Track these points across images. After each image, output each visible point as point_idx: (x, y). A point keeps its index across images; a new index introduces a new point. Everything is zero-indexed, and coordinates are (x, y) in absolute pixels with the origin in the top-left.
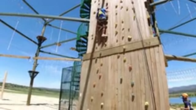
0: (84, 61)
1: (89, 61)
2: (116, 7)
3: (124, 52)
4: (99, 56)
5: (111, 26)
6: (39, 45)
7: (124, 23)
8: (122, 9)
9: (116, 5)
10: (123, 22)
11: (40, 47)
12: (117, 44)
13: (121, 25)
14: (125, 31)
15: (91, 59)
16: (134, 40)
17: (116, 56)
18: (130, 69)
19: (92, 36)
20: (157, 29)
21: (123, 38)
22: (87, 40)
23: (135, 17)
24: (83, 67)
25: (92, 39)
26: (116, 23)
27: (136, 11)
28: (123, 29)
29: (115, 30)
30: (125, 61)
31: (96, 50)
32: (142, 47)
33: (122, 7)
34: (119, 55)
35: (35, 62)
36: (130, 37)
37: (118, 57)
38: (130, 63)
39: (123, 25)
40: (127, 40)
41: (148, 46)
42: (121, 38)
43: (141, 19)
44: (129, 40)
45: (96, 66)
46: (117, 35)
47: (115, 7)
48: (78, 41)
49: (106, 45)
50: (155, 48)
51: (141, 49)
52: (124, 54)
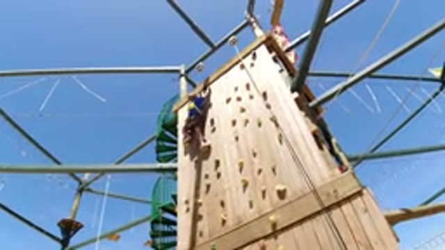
2: (234, 123)
3: (275, 232)
5: (230, 170)
6: (65, 243)
7: (258, 156)
8: (248, 125)
9: (232, 119)
10: (255, 155)
12: (251, 214)
13: (252, 163)
14: (264, 177)
16: (295, 193)
17: (256, 246)
19: (187, 202)
20: (342, 155)
21: (264, 193)
22: (175, 214)
23: (280, 137)
25: (188, 210)
26: (241, 160)
27: (280, 122)
28: (260, 171)
29: (240, 177)
31: (200, 240)
32: (319, 208)
33: (247, 121)
34: (262, 242)
36: (280, 187)
39: (256, 160)
40: (276, 197)
41: (334, 201)
42: (260, 194)
43: (299, 138)
44: (282, 194)
46: (248, 190)
47: (230, 124)
48: (155, 222)
49: (224, 222)
50: (354, 202)
51: (318, 213)
52: (276, 238)
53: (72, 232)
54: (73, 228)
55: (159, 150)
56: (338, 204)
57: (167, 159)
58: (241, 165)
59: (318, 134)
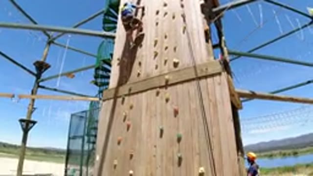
0: (104, 101)
1: (112, 101)
2: (157, 13)
3: (167, 85)
4: (127, 92)
5: (148, 43)
6: (38, 76)
7: (168, 38)
8: (166, 16)
9: (157, 9)
10: (166, 37)
11: (39, 80)
12: (156, 73)
13: (163, 42)
14: (168, 53)
15: (116, 97)
16: (183, 65)
17: (155, 91)
18: (176, 113)
19: (119, 59)
21: (166, 62)
22: (110, 65)
23: (185, 28)
24: (103, 109)
25: (119, 64)
26: (156, 39)
27: (187, 19)
28: (166, 48)
29: (154, 50)
30: (167, 100)
32: (194, 77)
33: (166, 14)
34: (158, 89)
35: (30, 105)
36: (176, 60)
37: (158, 94)
38: (175, 103)
39: (166, 41)
40: (172, 66)
41: (204, 74)
42: (163, 62)
43: (195, 32)
44: (176, 65)
45: (122, 109)
46: (157, 58)
47: (155, 13)
48: (97, 69)
49: (139, 74)
50: (215, 78)
51: (193, 79)
52: (166, 88)
53: (43, 70)
54: (44, 67)
55: (105, 22)
56: (206, 77)
57: (110, 29)
58: (156, 42)
59: (208, 32)
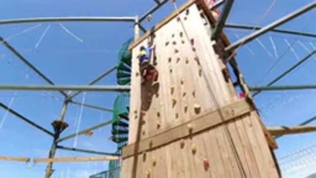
0: (124, 159)
1: (132, 158)
2: (170, 60)
3: (191, 135)
4: (148, 148)
5: (165, 92)
6: (56, 136)
7: (184, 84)
8: (180, 62)
9: (168, 57)
10: (182, 83)
11: (57, 140)
12: (177, 122)
13: (179, 88)
14: (187, 97)
15: (136, 155)
16: (206, 111)
17: (178, 143)
18: (207, 166)
19: (136, 112)
21: (186, 109)
22: (128, 119)
23: (200, 71)
24: (123, 170)
25: (136, 117)
26: (172, 86)
27: (201, 61)
28: (184, 94)
29: (171, 97)
30: (194, 152)
31: (143, 137)
32: (220, 121)
33: (178, 59)
34: (182, 140)
36: (197, 106)
37: (182, 146)
38: (204, 154)
39: (182, 87)
40: (194, 113)
41: (231, 117)
42: (183, 109)
43: (212, 74)
44: (197, 111)
45: (144, 167)
46: (175, 107)
47: (167, 61)
48: (114, 124)
49: (159, 126)
50: (244, 119)
51: (220, 124)
52: (191, 139)
53: (61, 129)
54: (62, 126)
55: (119, 76)
56: (233, 120)
57: (124, 82)
58: (172, 89)
59: (226, 71)
